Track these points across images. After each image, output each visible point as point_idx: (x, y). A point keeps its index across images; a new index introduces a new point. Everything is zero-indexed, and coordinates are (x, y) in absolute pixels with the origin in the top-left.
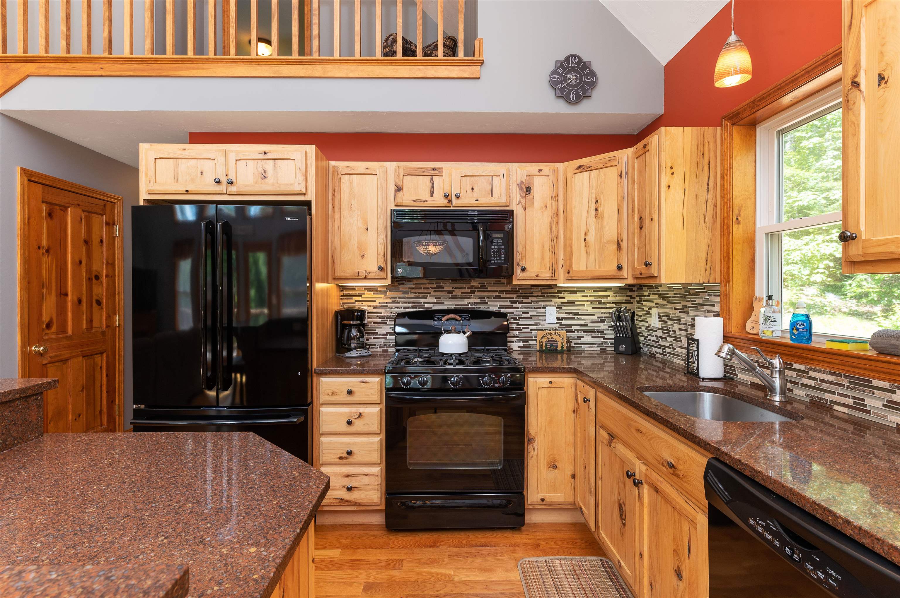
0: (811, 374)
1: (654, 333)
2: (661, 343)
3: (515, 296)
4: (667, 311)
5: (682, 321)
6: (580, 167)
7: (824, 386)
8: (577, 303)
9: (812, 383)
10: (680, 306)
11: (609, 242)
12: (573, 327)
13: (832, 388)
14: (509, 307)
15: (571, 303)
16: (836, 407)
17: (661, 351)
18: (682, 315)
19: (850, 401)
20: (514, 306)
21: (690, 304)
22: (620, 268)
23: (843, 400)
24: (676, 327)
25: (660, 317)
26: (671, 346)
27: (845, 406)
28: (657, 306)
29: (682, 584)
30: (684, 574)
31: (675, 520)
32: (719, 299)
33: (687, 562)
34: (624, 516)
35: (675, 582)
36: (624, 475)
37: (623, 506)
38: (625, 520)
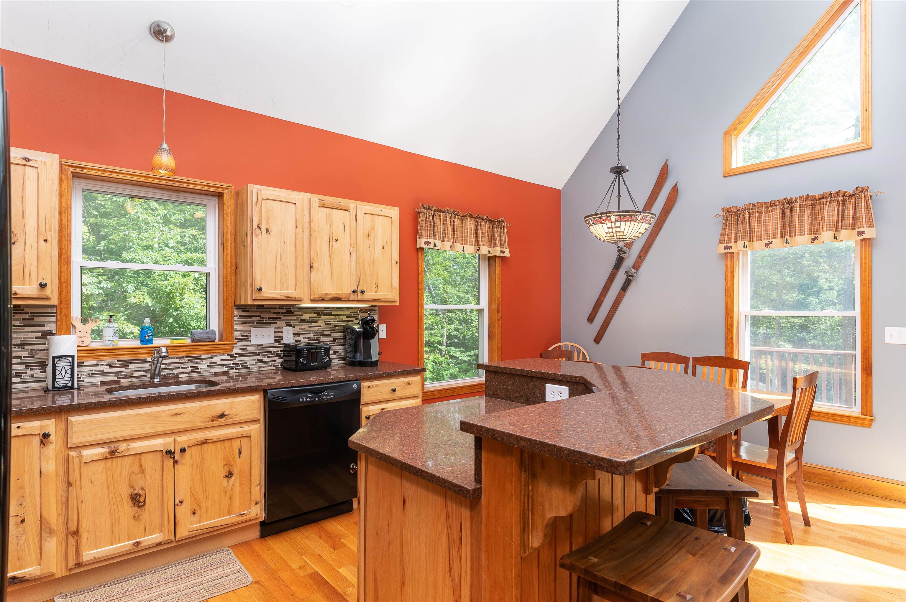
16: (180, 376)
19: (189, 370)
23: (184, 370)
27: (186, 373)
29: (233, 479)
30: (235, 471)
31: (225, 447)
32: (54, 319)
33: (238, 460)
34: (142, 500)
35: (225, 482)
36: (141, 466)
37: (141, 492)
38: (144, 501)
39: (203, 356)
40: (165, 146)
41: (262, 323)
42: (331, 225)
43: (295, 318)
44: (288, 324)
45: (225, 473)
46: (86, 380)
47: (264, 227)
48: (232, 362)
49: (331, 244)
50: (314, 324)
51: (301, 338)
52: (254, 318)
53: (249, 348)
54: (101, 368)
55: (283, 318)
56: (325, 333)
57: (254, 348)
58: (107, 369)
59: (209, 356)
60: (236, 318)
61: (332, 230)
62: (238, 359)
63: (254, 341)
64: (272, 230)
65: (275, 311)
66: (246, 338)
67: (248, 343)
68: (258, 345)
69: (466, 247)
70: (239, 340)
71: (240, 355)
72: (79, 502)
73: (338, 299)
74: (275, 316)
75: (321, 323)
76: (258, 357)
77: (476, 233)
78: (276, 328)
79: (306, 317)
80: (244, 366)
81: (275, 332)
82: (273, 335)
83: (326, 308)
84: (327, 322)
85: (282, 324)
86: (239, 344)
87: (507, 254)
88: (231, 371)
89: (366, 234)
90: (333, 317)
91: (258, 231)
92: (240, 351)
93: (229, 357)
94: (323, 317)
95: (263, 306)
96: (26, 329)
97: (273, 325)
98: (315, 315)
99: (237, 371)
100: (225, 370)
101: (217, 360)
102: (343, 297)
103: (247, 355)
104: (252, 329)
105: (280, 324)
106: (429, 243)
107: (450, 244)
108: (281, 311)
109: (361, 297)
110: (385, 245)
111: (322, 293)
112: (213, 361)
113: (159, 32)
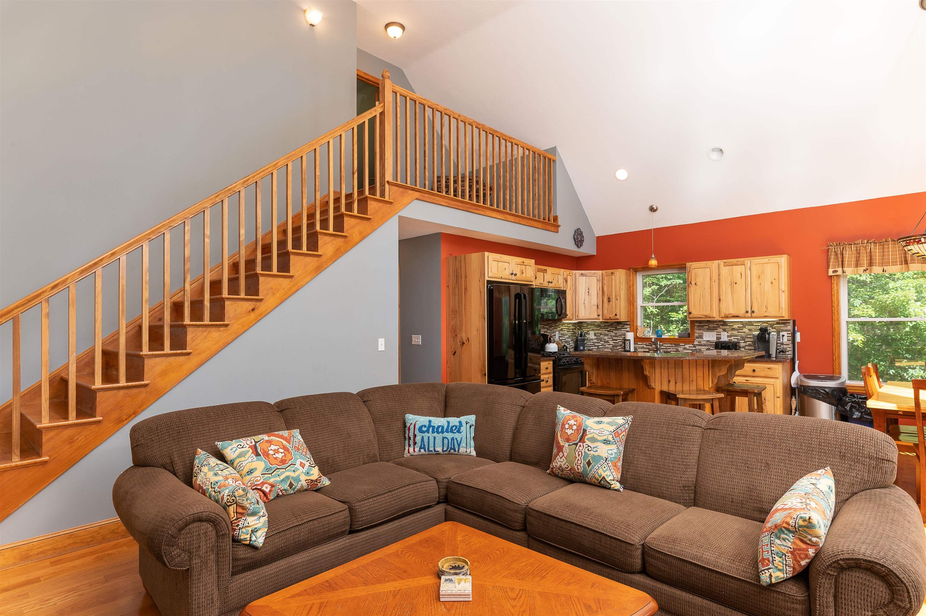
0: (664, 345)
1: (591, 341)
2: (596, 344)
3: (548, 327)
4: (600, 332)
5: (609, 335)
6: (582, 274)
7: (668, 347)
8: (564, 330)
9: (664, 347)
10: (609, 330)
11: (594, 305)
12: (563, 341)
13: (670, 347)
14: (546, 332)
15: (562, 330)
17: (596, 348)
18: (609, 333)
19: (675, 350)
20: (548, 331)
21: (614, 328)
22: (598, 316)
23: (673, 350)
24: (606, 338)
25: (595, 335)
26: (602, 345)
28: (593, 330)
32: (629, 326)
39: (681, 344)
40: (653, 256)
41: (709, 329)
42: (732, 275)
43: (728, 327)
44: (724, 330)
46: (639, 350)
47: (693, 283)
48: (694, 348)
49: (732, 285)
50: (741, 331)
51: (732, 338)
52: (705, 327)
53: (702, 342)
54: (643, 346)
55: (721, 327)
56: (748, 336)
57: (705, 342)
58: (645, 346)
59: (683, 344)
60: (696, 327)
61: (733, 278)
62: (697, 347)
63: (705, 338)
64: (698, 283)
65: (717, 323)
66: (701, 337)
67: (702, 340)
68: (707, 341)
69: (885, 268)
70: (697, 338)
71: (698, 345)
73: (737, 317)
74: (717, 326)
75: (746, 330)
76: (708, 347)
78: (717, 332)
79: (736, 326)
80: (700, 351)
81: (717, 335)
82: (715, 336)
83: (748, 322)
84: (750, 330)
85: (721, 330)
86: (697, 340)
89: (758, 276)
90: (754, 327)
91: (690, 285)
92: (698, 343)
93: (693, 346)
94: (747, 327)
95: (710, 320)
96: (622, 330)
97: (715, 331)
98: (742, 326)
101: (687, 346)
102: (740, 315)
103: (702, 345)
104: (704, 333)
105: (719, 330)
106: (836, 271)
107: (865, 268)
108: (720, 323)
109: (754, 315)
110: (773, 281)
111: (727, 313)
112: (685, 347)
113: (653, 209)
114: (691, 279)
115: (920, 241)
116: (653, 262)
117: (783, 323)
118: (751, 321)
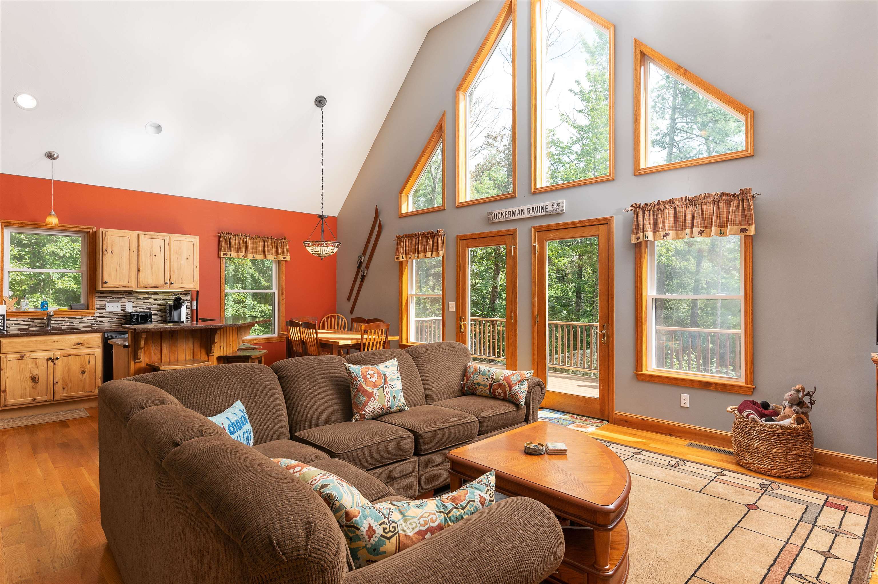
7: (58, 322)
13: (61, 322)
16: (63, 327)
19: (69, 324)
23: (66, 324)
27: (66, 326)
29: (85, 374)
30: (87, 371)
31: (81, 359)
33: (88, 366)
34: (37, 380)
35: (81, 376)
36: (36, 364)
37: (36, 376)
38: (38, 380)
39: (76, 317)
40: (53, 213)
41: (113, 300)
42: (152, 247)
43: (134, 297)
44: (130, 301)
45: (81, 371)
46: (11, 328)
47: (109, 251)
48: (94, 321)
49: (152, 257)
50: (146, 301)
51: (138, 308)
52: (108, 298)
53: (104, 314)
54: (19, 322)
55: (126, 297)
56: (154, 306)
57: (108, 314)
58: (22, 322)
59: (80, 317)
60: (96, 298)
61: (153, 250)
62: (98, 319)
63: (108, 309)
64: (114, 252)
65: (121, 293)
66: (103, 308)
67: (104, 311)
68: (110, 312)
69: (255, 255)
70: (98, 309)
71: (99, 317)
72: (6, 377)
73: (156, 287)
74: (121, 296)
75: (152, 300)
76: (110, 319)
77: (264, 247)
78: (121, 303)
79: (141, 297)
80: (101, 323)
81: (121, 305)
82: (120, 307)
83: (154, 292)
84: (155, 300)
85: (126, 301)
86: (98, 311)
87: (288, 258)
88: (93, 326)
89: (176, 251)
90: (159, 297)
91: (105, 252)
92: (99, 315)
93: (92, 318)
94: (152, 297)
95: (114, 291)
97: (119, 301)
98: (148, 296)
99: (97, 325)
100: (90, 325)
101: (85, 319)
102: (159, 286)
103: (103, 317)
104: (107, 303)
105: (124, 300)
106: (226, 254)
107: (243, 254)
108: (125, 294)
109: (171, 286)
110: (188, 257)
111: (146, 284)
112: (83, 320)
113: (50, 156)
114: (107, 247)
115: (323, 245)
116: (53, 220)
117: (184, 294)
118: (157, 292)
